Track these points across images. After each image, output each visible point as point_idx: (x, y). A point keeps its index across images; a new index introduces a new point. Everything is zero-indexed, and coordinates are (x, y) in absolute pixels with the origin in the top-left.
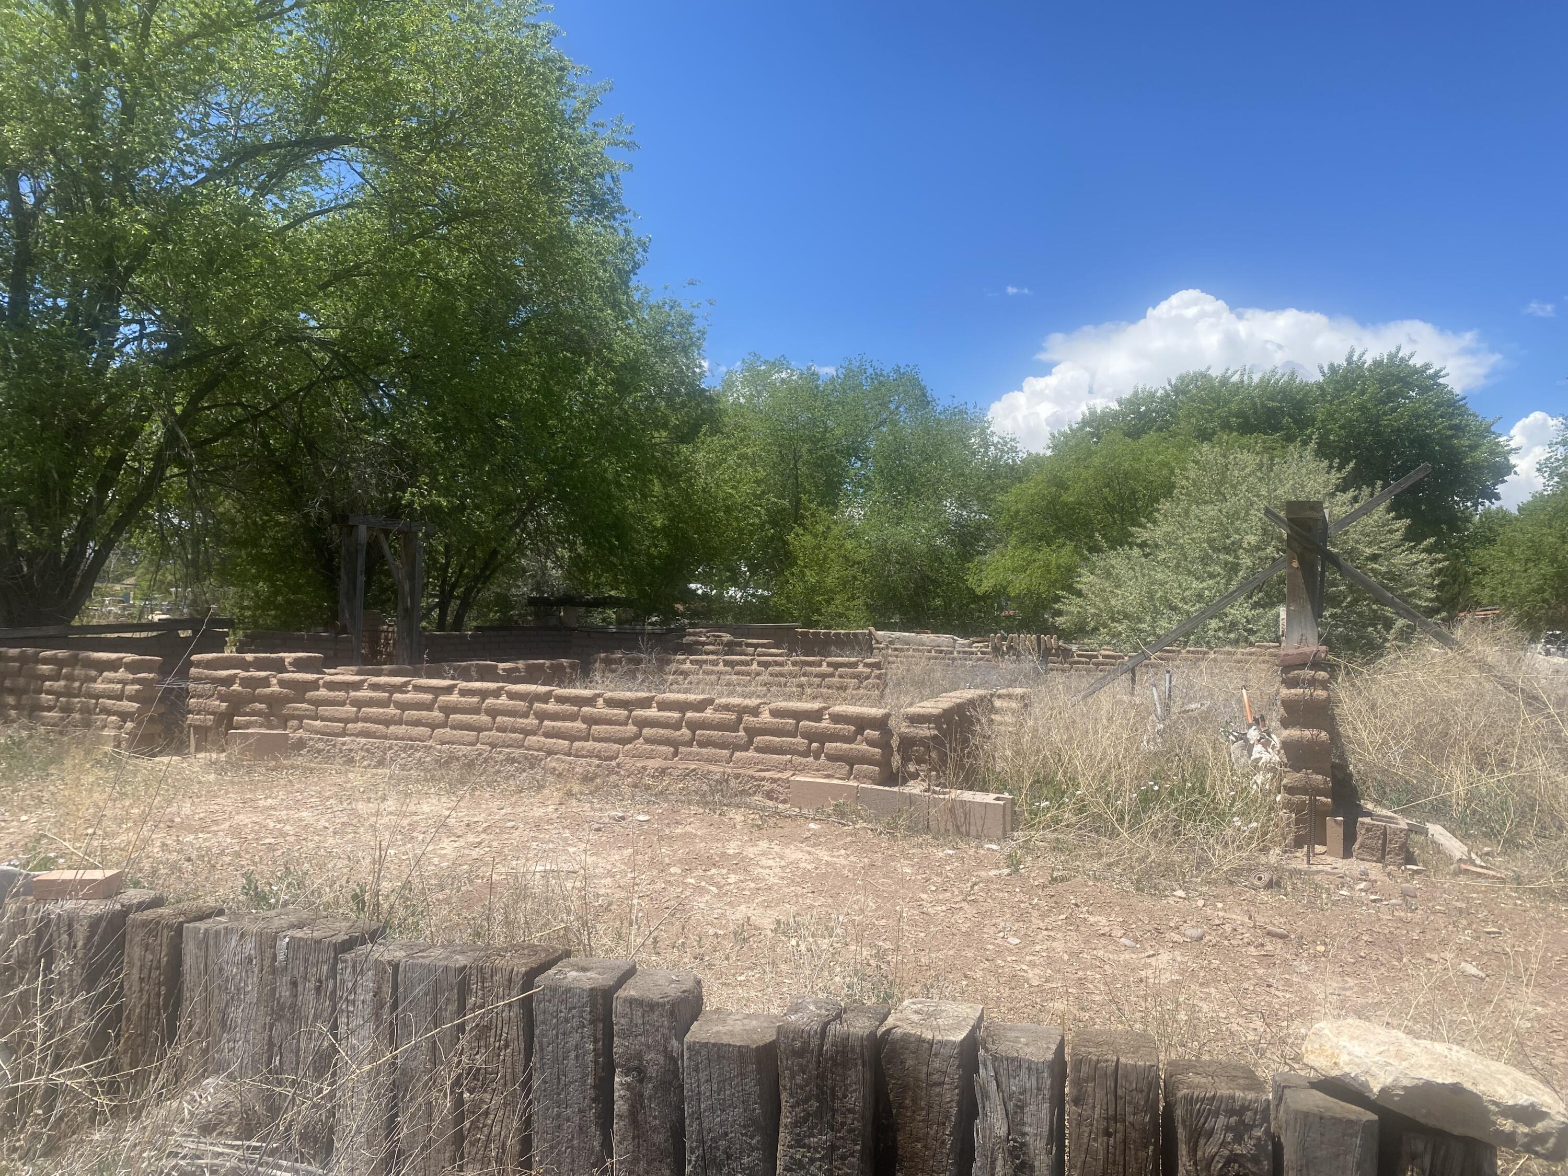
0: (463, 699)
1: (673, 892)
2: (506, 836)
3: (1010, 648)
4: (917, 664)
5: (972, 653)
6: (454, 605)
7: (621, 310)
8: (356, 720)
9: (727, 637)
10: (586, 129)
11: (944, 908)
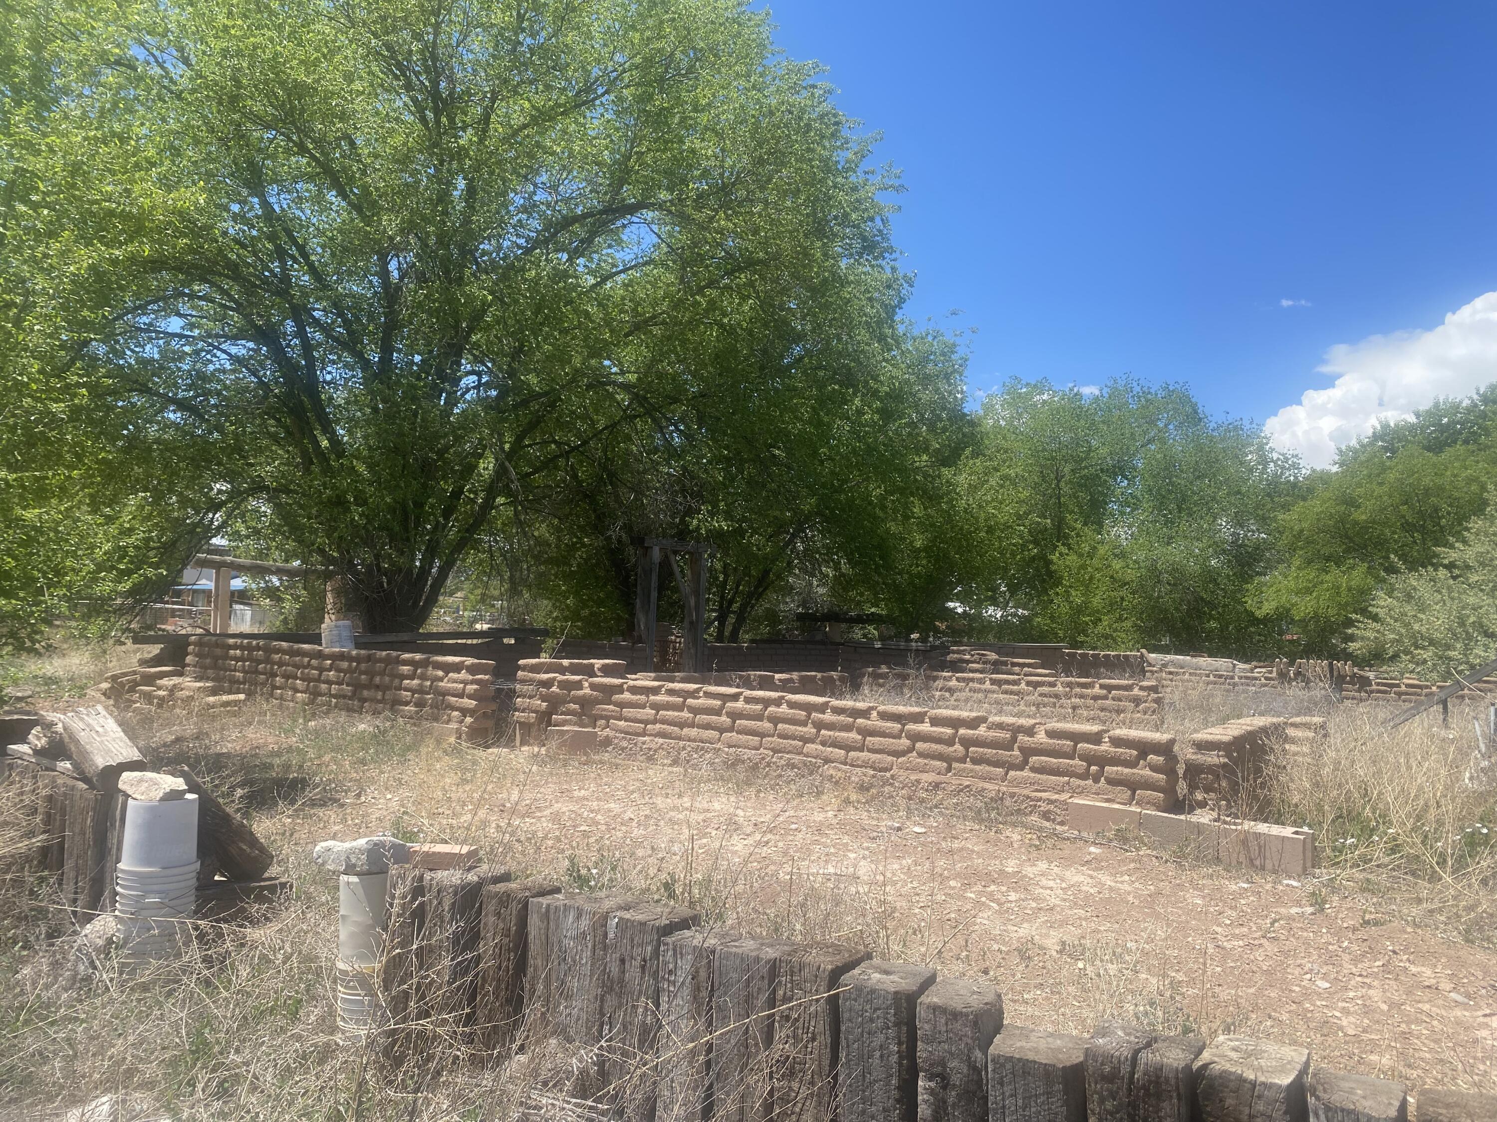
0: (748, 706)
1: (954, 905)
2: (791, 838)
3: (1298, 674)
4: (1194, 689)
5: (1256, 679)
6: (732, 619)
7: (887, 344)
8: (654, 722)
9: (993, 656)
10: (857, 177)
11: (1241, 943)
